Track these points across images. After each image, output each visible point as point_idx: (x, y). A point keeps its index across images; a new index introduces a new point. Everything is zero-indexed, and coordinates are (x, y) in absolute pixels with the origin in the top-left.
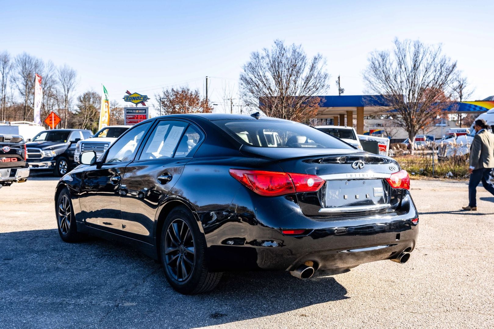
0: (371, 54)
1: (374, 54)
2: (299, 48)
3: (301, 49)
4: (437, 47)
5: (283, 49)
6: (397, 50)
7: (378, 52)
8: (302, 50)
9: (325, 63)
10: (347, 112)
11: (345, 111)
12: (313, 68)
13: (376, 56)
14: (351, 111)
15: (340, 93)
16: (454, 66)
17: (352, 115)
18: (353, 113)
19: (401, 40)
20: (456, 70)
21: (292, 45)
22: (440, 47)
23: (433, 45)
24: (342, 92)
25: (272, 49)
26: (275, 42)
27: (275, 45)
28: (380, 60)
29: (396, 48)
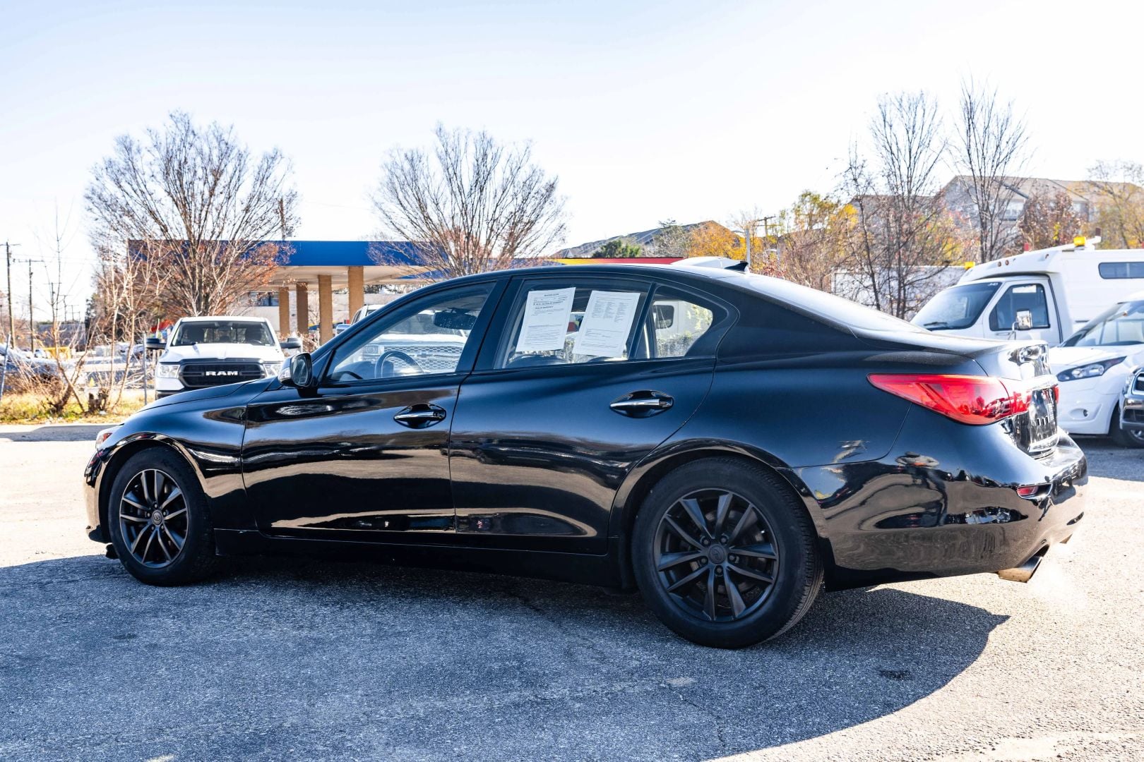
0: (391, 155)
1: (395, 154)
2: (230, 134)
3: (232, 135)
4: (522, 147)
5: (190, 132)
6: (441, 149)
7: (402, 150)
8: (236, 137)
9: (289, 168)
10: (319, 276)
11: (314, 275)
12: (262, 180)
13: (400, 159)
14: (327, 276)
15: (284, 236)
16: (551, 187)
17: (330, 285)
18: (333, 280)
19: (448, 128)
20: (556, 194)
21: (212, 126)
22: (528, 148)
23: (514, 143)
24: (290, 234)
25: (166, 130)
26: (171, 116)
27: (171, 122)
28: (407, 166)
29: (439, 145)
